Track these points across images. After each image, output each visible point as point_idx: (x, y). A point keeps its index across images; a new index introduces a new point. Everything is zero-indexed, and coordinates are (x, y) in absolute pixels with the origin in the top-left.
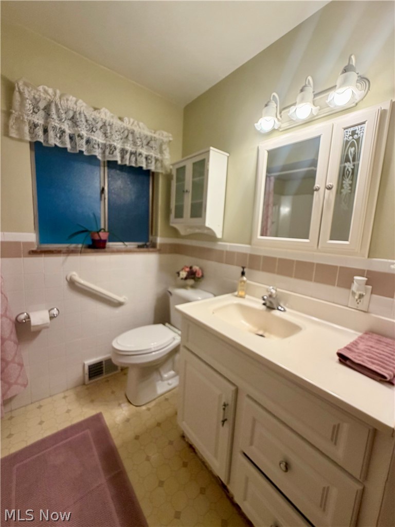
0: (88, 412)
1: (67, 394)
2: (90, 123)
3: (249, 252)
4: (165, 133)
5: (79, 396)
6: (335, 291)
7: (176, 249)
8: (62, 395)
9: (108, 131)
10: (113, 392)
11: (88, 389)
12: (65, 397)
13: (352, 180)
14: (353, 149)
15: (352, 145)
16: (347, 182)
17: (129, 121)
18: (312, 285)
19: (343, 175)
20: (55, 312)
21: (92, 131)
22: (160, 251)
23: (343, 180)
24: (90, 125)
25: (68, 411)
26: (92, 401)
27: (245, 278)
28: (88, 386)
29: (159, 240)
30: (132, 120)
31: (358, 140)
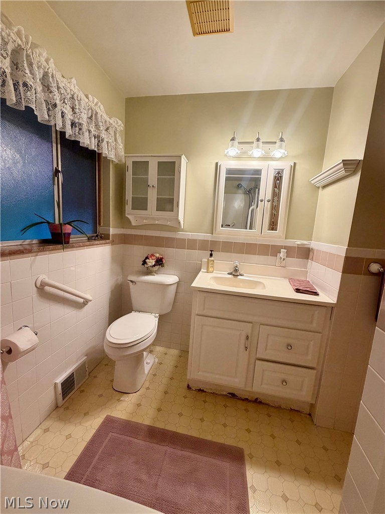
2: (62, 92)
3: (210, 239)
4: (120, 122)
6: (270, 259)
7: (125, 240)
9: (77, 107)
12: (46, 431)
13: (278, 198)
14: (278, 182)
15: (278, 179)
16: (276, 199)
17: (93, 100)
18: (256, 258)
19: (274, 195)
21: (64, 102)
22: (113, 243)
23: (274, 197)
24: (61, 94)
27: (212, 258)
29: (112, 231)
30: (96, 100)
31: (281, 177)
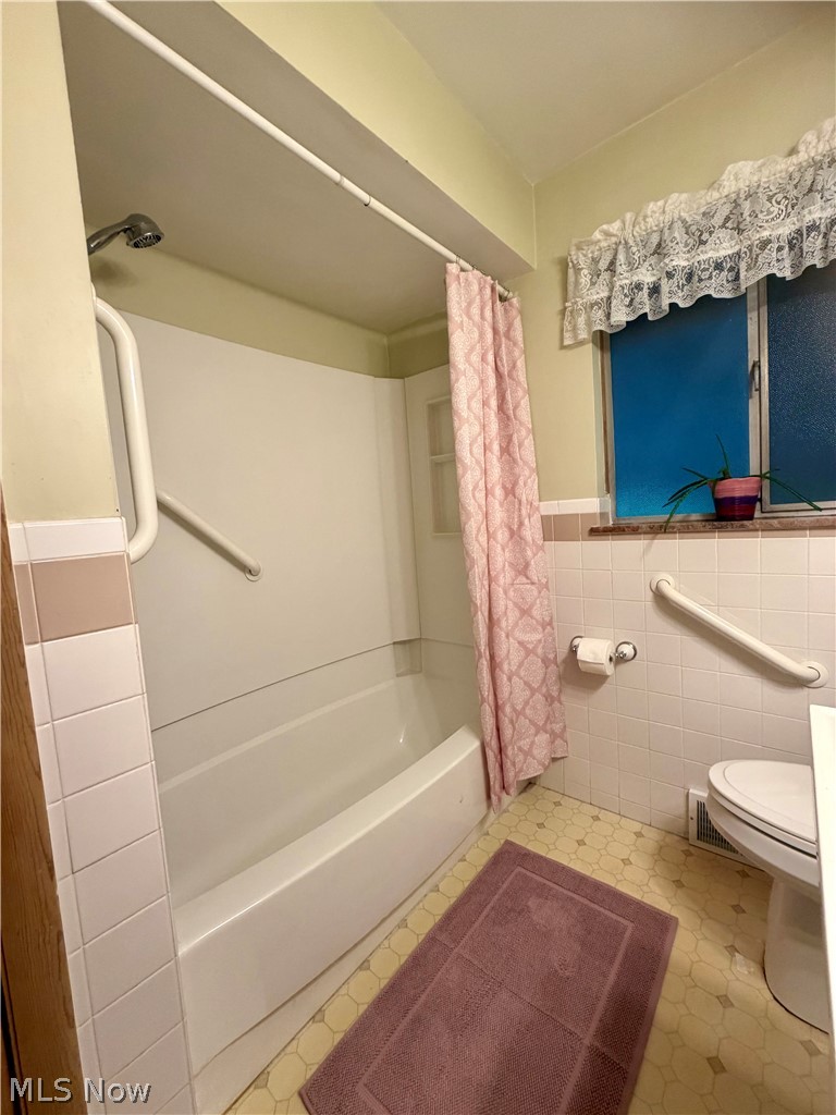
0: (657, 896)
1: (646, 831)
5: (660, 854)
8: (637, 827)
10: (738, 909)
11: (688, 854)
12: (639, 835)
20: (627, 650)
25: (626, 862)
26: (679, 884)
28: (692, 849)
